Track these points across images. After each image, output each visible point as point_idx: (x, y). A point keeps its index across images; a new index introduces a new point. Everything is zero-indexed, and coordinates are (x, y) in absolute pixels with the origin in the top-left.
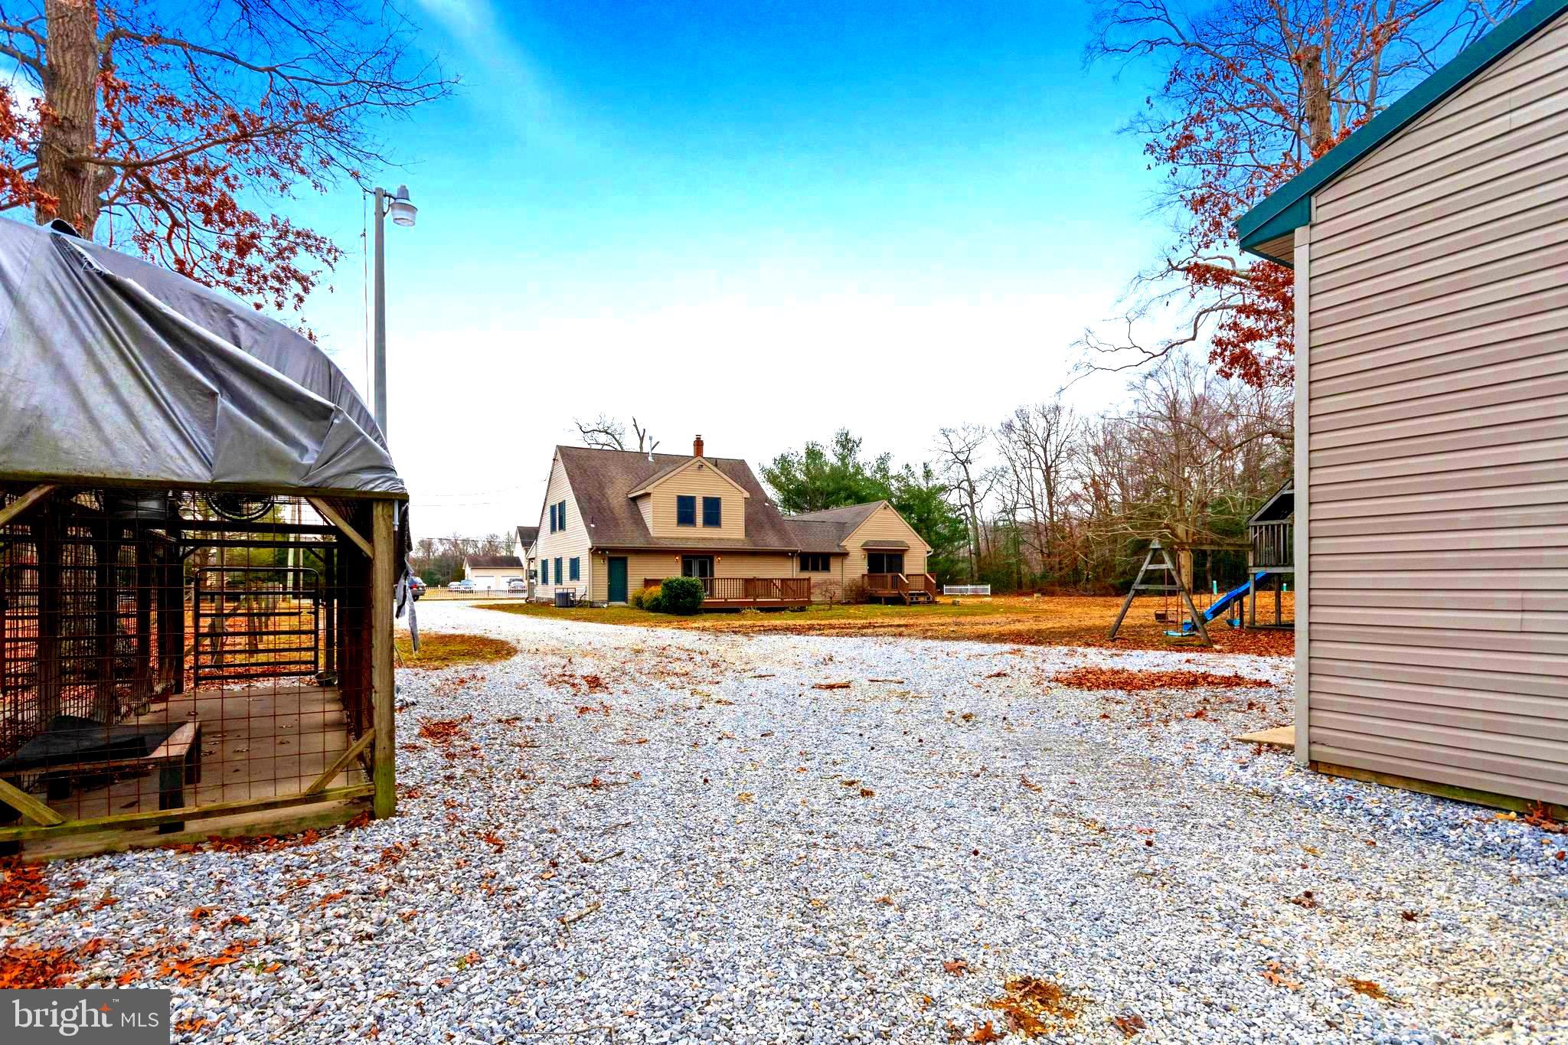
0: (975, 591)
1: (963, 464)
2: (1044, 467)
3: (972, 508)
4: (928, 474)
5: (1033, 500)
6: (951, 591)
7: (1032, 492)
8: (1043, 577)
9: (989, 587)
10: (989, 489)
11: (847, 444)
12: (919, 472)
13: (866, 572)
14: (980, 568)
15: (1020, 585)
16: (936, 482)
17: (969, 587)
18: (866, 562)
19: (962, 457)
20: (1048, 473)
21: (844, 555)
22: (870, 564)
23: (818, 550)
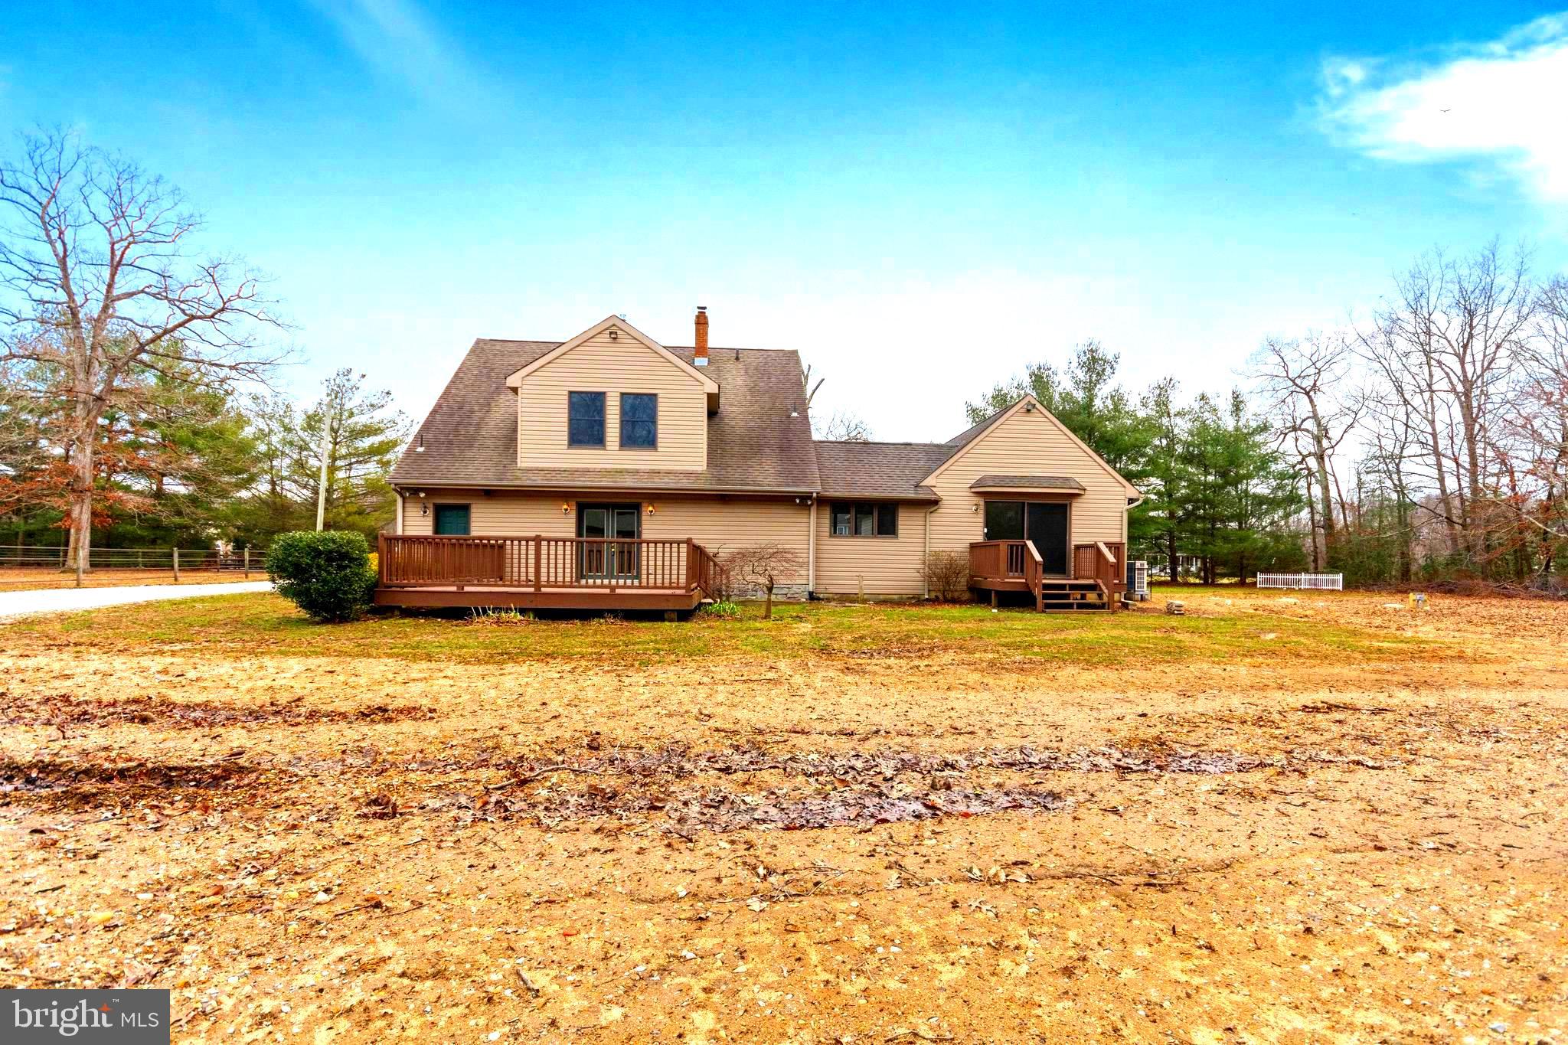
0: (1315, 583)
1: (1307, 394)
2: (1460, 388)
3: (1320, 458)
4: (1237, 407)
5: (1434, 435)
6: (1269, 581)
7: (1432, 423)
8: (1453, 561)
9: (1340, 577)
10: (1351, 426)
11: (1095, 365)
12: (1224, 405)
13: (979, 538)
14: (1329, 547)
15: (1406, 573)
16: (1250, 417)
17: (1303, 576)
18: (980, 519)
19: (1307, 383)
20: (1467, 394)
21: (931, 504)
22: (987, 524)
23: (876, 495)
